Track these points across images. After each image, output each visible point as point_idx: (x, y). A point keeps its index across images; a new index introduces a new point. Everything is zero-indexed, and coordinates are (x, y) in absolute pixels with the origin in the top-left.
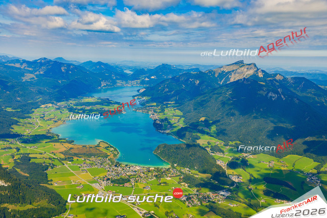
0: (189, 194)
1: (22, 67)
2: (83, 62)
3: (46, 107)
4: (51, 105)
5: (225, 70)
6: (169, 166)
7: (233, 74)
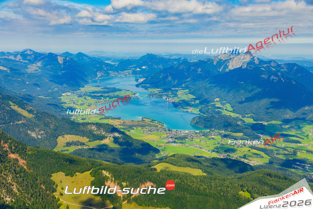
3: (68, 95)
5: (222, 58)
7: (230, 61)
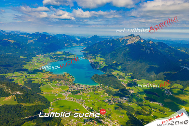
0: (109, 99)
1: (27, 37)
2: (56, 34)
3: (39, 56)
4: (41, 55)
5: (125, 39)
6: (99, 85)
7: (129, 40)
